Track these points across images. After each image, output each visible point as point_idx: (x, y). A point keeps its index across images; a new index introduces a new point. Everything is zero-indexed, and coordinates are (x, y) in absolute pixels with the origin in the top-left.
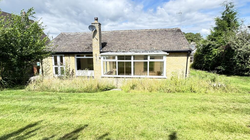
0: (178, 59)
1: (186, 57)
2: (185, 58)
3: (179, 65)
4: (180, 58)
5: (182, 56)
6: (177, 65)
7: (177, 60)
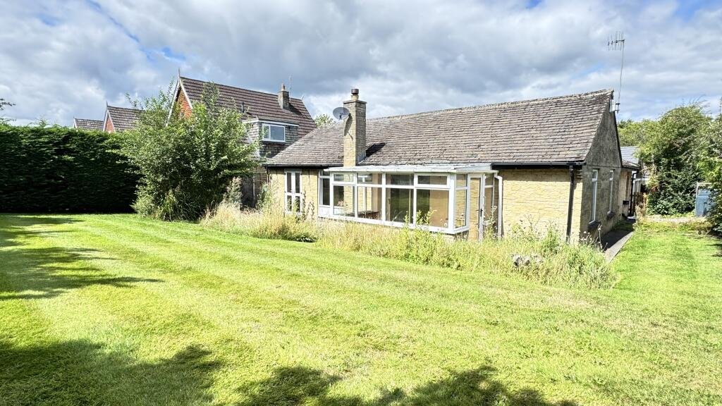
0: (543, 187)
1: (569, 183)
2: (565, 188)
3: (546, 206)
4: (551, 187)
5: (556, 180)
6: (540, 207)
7: (539, 191)
